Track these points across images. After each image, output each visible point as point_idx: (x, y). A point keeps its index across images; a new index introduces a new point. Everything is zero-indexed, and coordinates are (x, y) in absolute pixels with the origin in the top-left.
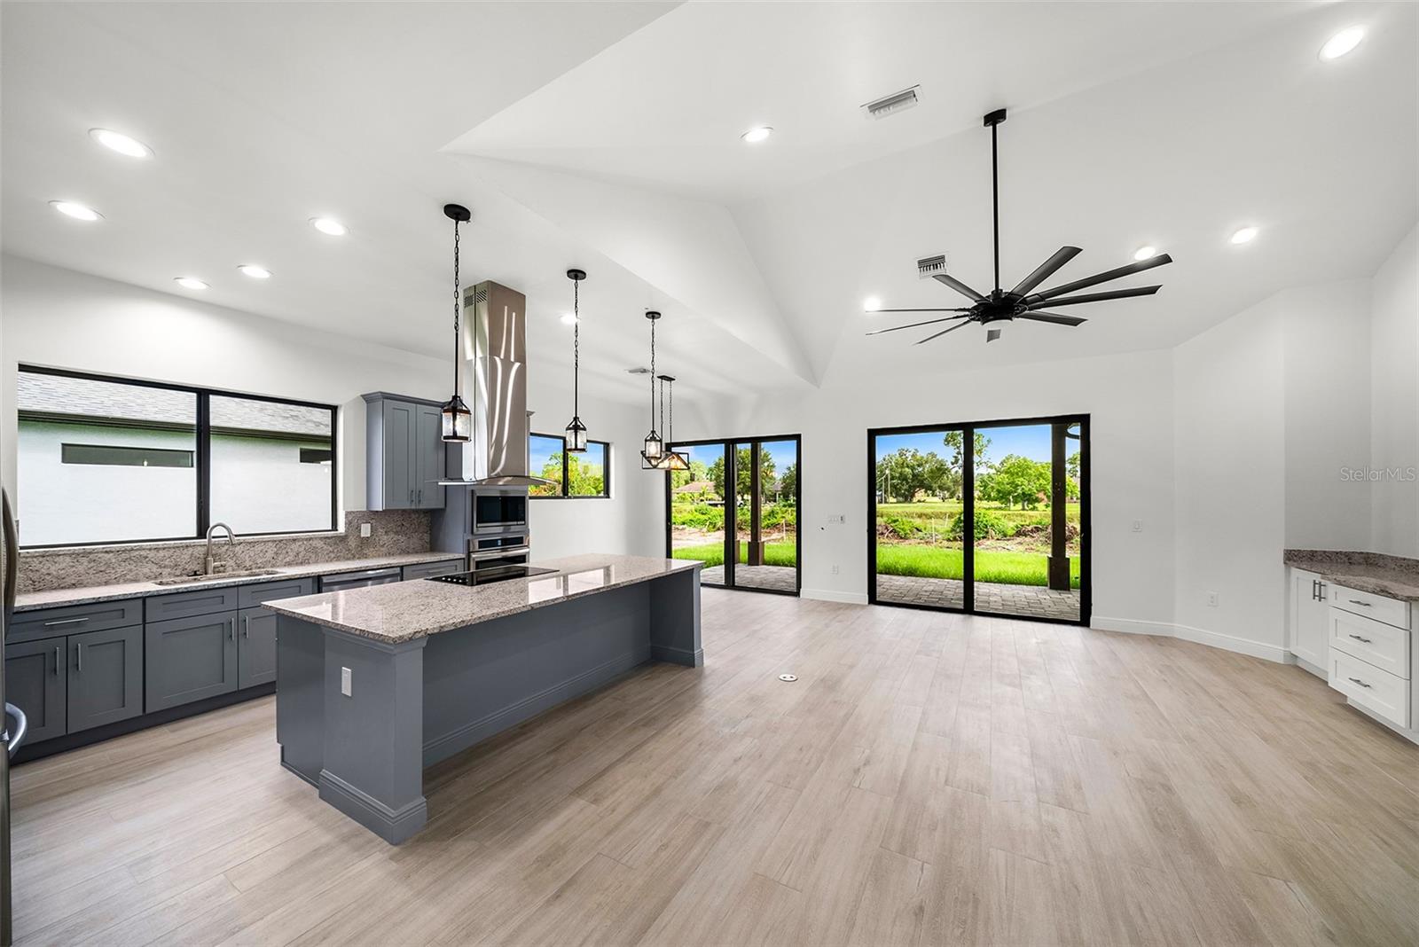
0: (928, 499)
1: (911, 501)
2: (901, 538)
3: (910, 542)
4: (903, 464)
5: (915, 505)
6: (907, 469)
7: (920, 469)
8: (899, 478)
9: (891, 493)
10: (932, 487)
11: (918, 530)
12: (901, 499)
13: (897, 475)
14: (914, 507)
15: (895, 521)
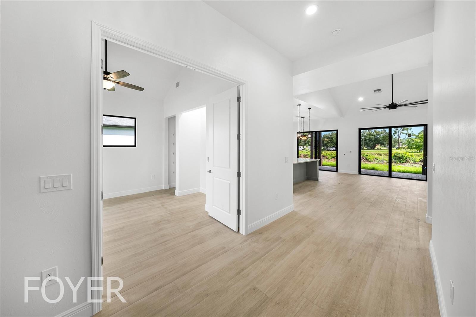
0: (382, 148)
1: (374, 149)
2: (369, 162)
3: (373, 163)
4: (370, 134)
5: (375, 150)
6: (372, 136)
7: (379, 136)
8: (369, 140)
9: (365, 146)
10: (383, 143)
11: (376, 159)
12: (369, 148)
13: (368, 139)
14: (375, 151)
15: (366, 156)
